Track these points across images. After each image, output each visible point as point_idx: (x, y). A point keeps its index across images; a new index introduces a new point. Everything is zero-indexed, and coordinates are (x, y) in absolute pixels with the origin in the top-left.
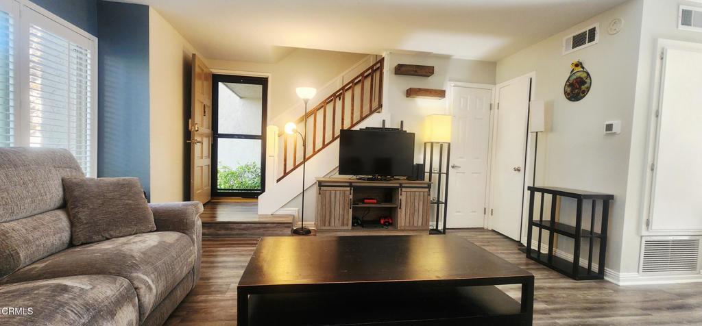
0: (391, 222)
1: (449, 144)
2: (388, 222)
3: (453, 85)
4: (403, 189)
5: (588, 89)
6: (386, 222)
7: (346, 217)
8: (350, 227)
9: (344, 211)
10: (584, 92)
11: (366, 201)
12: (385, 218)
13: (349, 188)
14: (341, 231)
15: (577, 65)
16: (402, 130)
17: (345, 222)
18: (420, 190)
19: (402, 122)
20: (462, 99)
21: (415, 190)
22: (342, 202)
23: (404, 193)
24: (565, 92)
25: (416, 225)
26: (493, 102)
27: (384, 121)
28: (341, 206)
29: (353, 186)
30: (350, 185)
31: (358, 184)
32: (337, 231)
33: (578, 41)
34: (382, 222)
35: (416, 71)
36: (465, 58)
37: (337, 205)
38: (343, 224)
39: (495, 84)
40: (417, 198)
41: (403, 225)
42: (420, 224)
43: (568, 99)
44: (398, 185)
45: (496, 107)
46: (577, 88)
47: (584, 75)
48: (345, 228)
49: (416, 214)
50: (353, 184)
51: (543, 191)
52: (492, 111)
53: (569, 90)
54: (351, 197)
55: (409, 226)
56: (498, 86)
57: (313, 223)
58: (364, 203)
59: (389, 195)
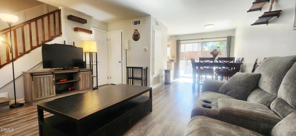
0: (74, 88)
1: (96, 53)
2: (73, 89)
3: (94, 29)
4: (81, 73)
5: (139, 38)
6: (72, 89)
7: (52, 90)
8: (55, 95)
9: (50, 87)
10: (138, 38)
11: (60, 80)
12: (71, 87)
13: (52, 75)
14: (49, 98)
15: (136, 30)
16: (74, 46)
17: (52, 93)
18: (87, 72)
19: (74, 43)
20: (98, 36)
21: (85, 72)
22: (48, 82)
23: (81, 74)
24: (133, 38)
25: (87, 87)
26: (108, 38)
27: (65, 41)
28: (48, 84)
29: (54, 74)
30: (53, 73)
31: (57, 73)
32: (47, 98)
33: (136, 23)
34: (70, 89)
35: (79, 20)
36: (98, 20)
37: (46, 85)
38: (50, 94)
39: (108, 32)
40: (87, 76)
41: (82, 88)
42: (89, 86)
43: (134, 40)
44: (78, 71)
45: (109, 40)
46: (136, 37)
47: (138, 34)
48: (52, 96)
49: (87, 83)
50: (54, 73)
51: (130, 68)
52: (108, 41)
53: (134, 37)
54: (54, 79)
55: (84, 88)
56: (109, 33)
57: (23, 99)
58: (60, 82)
59: (71, 76)
